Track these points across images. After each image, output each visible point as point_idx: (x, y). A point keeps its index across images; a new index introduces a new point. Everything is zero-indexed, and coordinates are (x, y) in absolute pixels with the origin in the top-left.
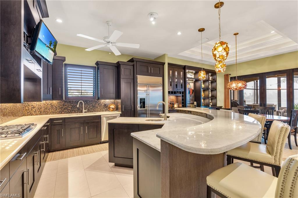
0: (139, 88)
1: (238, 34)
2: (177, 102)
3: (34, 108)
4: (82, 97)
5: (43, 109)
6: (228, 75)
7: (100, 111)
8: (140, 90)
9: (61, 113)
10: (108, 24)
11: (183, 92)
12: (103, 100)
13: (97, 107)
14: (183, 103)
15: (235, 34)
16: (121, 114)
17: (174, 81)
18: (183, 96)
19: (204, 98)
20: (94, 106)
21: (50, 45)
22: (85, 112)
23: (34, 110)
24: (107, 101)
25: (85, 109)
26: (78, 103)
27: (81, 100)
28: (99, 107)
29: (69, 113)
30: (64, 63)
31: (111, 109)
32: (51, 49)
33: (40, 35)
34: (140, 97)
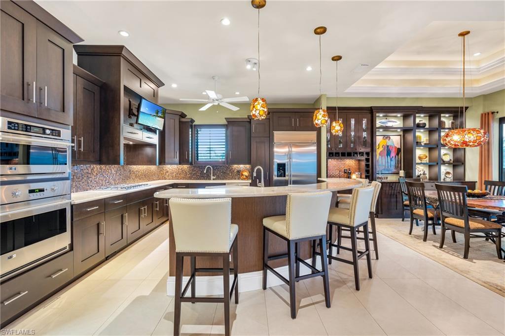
0: (276, 149)
1: (468, 33)
2: (359, 170)
3: (167, 172)
4: (210, 161)
5: (175, 174)
6: (488, 114)
7: (231, 179)
8: (277, 152)
9: (191, 179)
10: (214, 79)
11: (368, 154)
12: (236, 166)
13: (228, 174)
14: (367, 171)
15: (463, 34)
16: (250, 183)
17: (348, 134)
18: (367, 160)
19: (431, 164)
20: (225, 172)
21: (157, 114)
22: (213, 179)
23: (167, 174)
24: (242, 166)
25: (213, 176)
26: (205, 169)
27: (208, 164)
28: (230, 174)
29: (199, 179)
30: (194, 124)
31: (244, 177)
32: (159, 117)
33: (142, 109)
34: (277, 161)
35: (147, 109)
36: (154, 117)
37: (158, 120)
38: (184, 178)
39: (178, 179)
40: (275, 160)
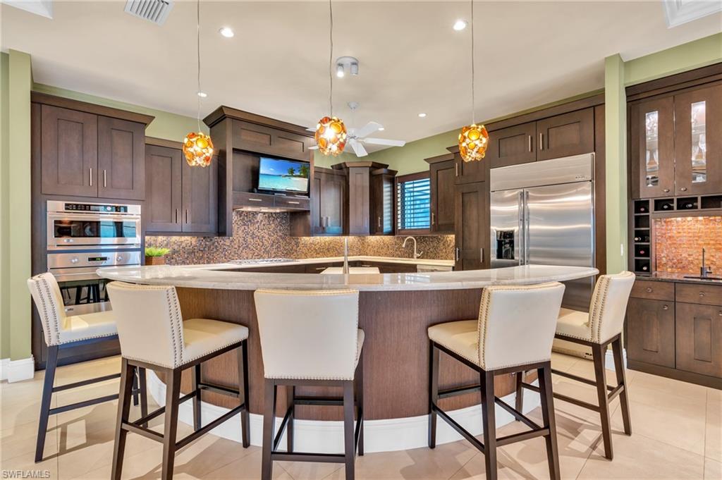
8: (494, 211)
9: (393, 256)
21: (292, 173)
22: (418, 258)
25: (417, 252)
27: (411, 234)
32: (295, 176)
33: (262, 171)
34: (495, 228)
35: (272, 169)
36: (287, 178)
37: (296, 181)
38: (386, 255)
39: (379, 255)
40: (492, 228)
